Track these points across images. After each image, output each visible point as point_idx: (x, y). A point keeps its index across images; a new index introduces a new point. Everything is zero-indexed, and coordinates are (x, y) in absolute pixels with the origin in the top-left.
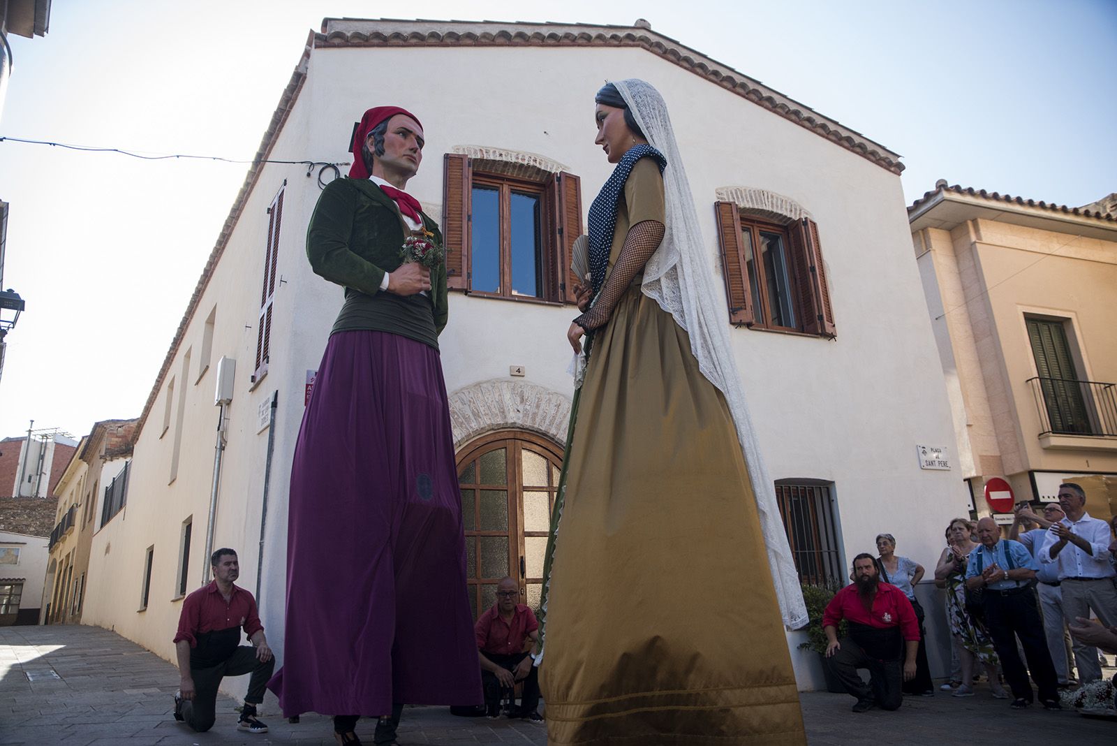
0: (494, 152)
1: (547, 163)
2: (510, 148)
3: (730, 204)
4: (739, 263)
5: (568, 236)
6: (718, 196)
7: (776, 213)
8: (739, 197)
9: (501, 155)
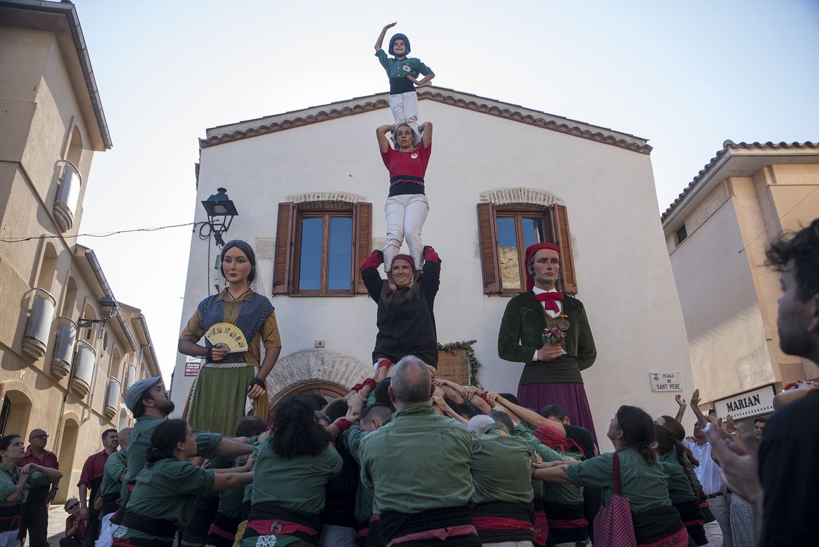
0: (314, 195)
1: (350, 197)
2: (325, 191)
3: (487, 204)
4: (492, 248)
5: (360, 247)
6: (482, 198)
7: (531, 204)
8: (500, 196)
9: (318, 197)
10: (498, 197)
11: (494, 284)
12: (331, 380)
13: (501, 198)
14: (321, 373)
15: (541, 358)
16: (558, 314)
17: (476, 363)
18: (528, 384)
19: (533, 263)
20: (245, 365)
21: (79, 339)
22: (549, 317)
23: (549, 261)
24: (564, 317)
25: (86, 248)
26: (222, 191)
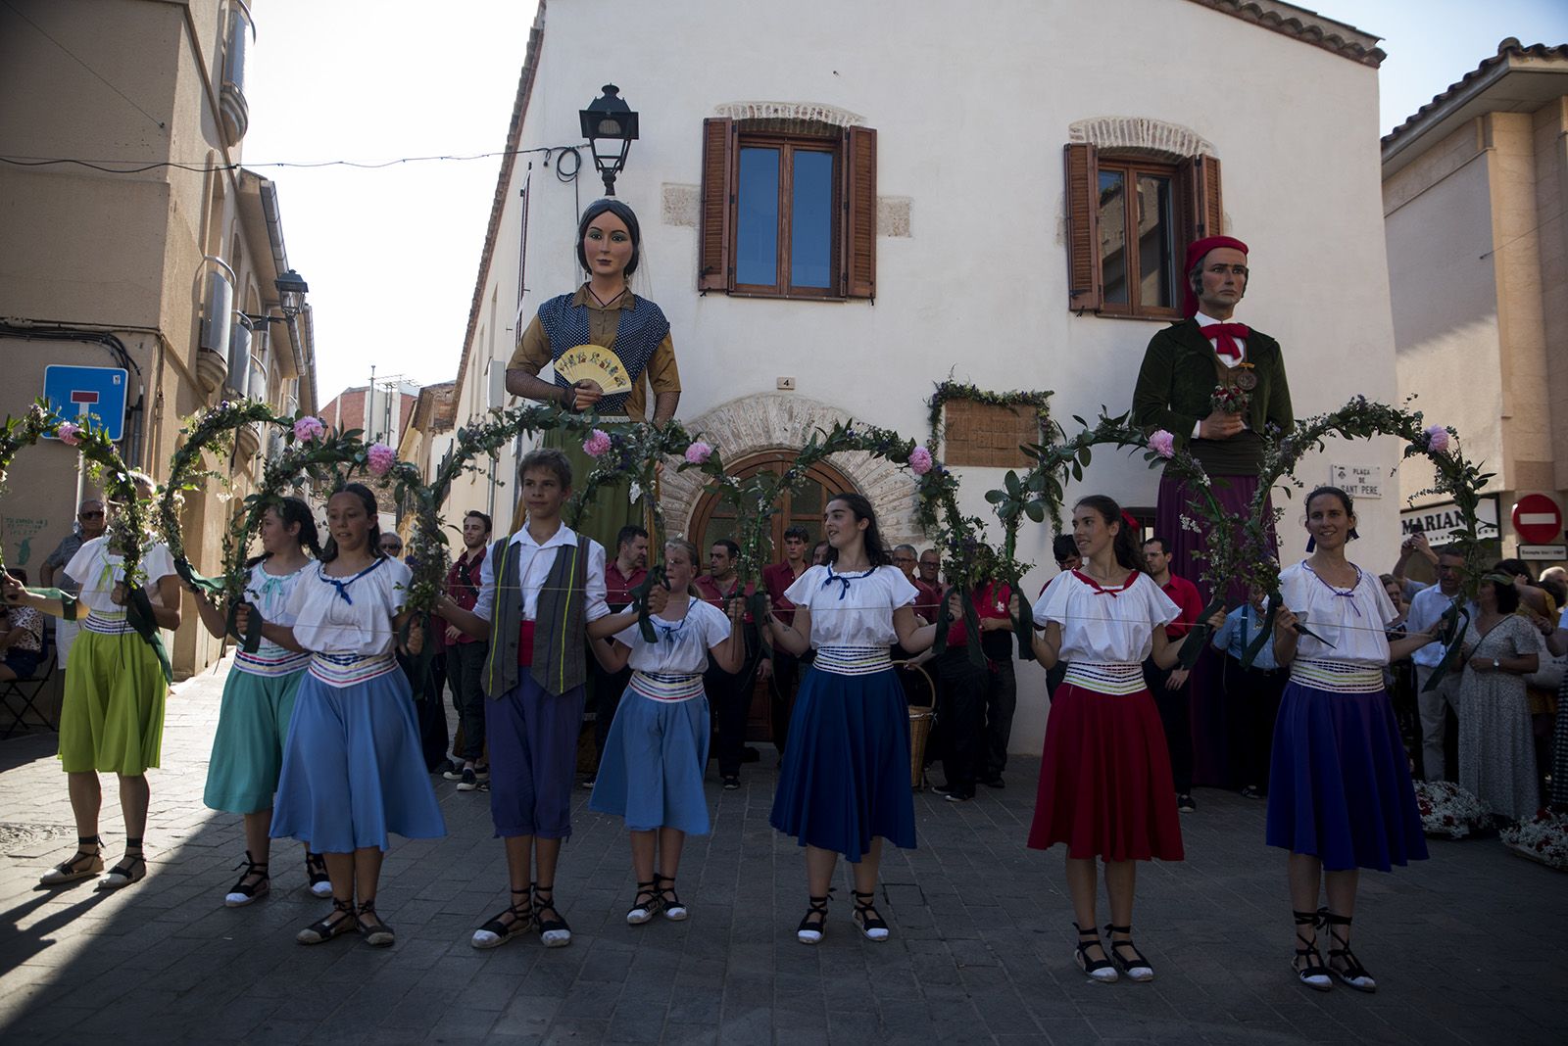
0: (768, 107)
1: (834, 114)
2: (789, 100)
3: (1084, 146)
4: (1088, 228)
5: (856, 212)
6: (1073, 133)
7: (1159, 151)
8: (1105, 132)
9: (776, 111)
10: (1102, 133)
11: (1088, 294)
13: (1106, 136)
14: (788, 435)
15: (1205, 435)
16: (1238, 362)
17: (1053, 431)
19: (1200, 272)
20: (626, 419)
22: (1222, 366)
23: (1230, 269)
24: (1248, 368)
26: (611, 90)
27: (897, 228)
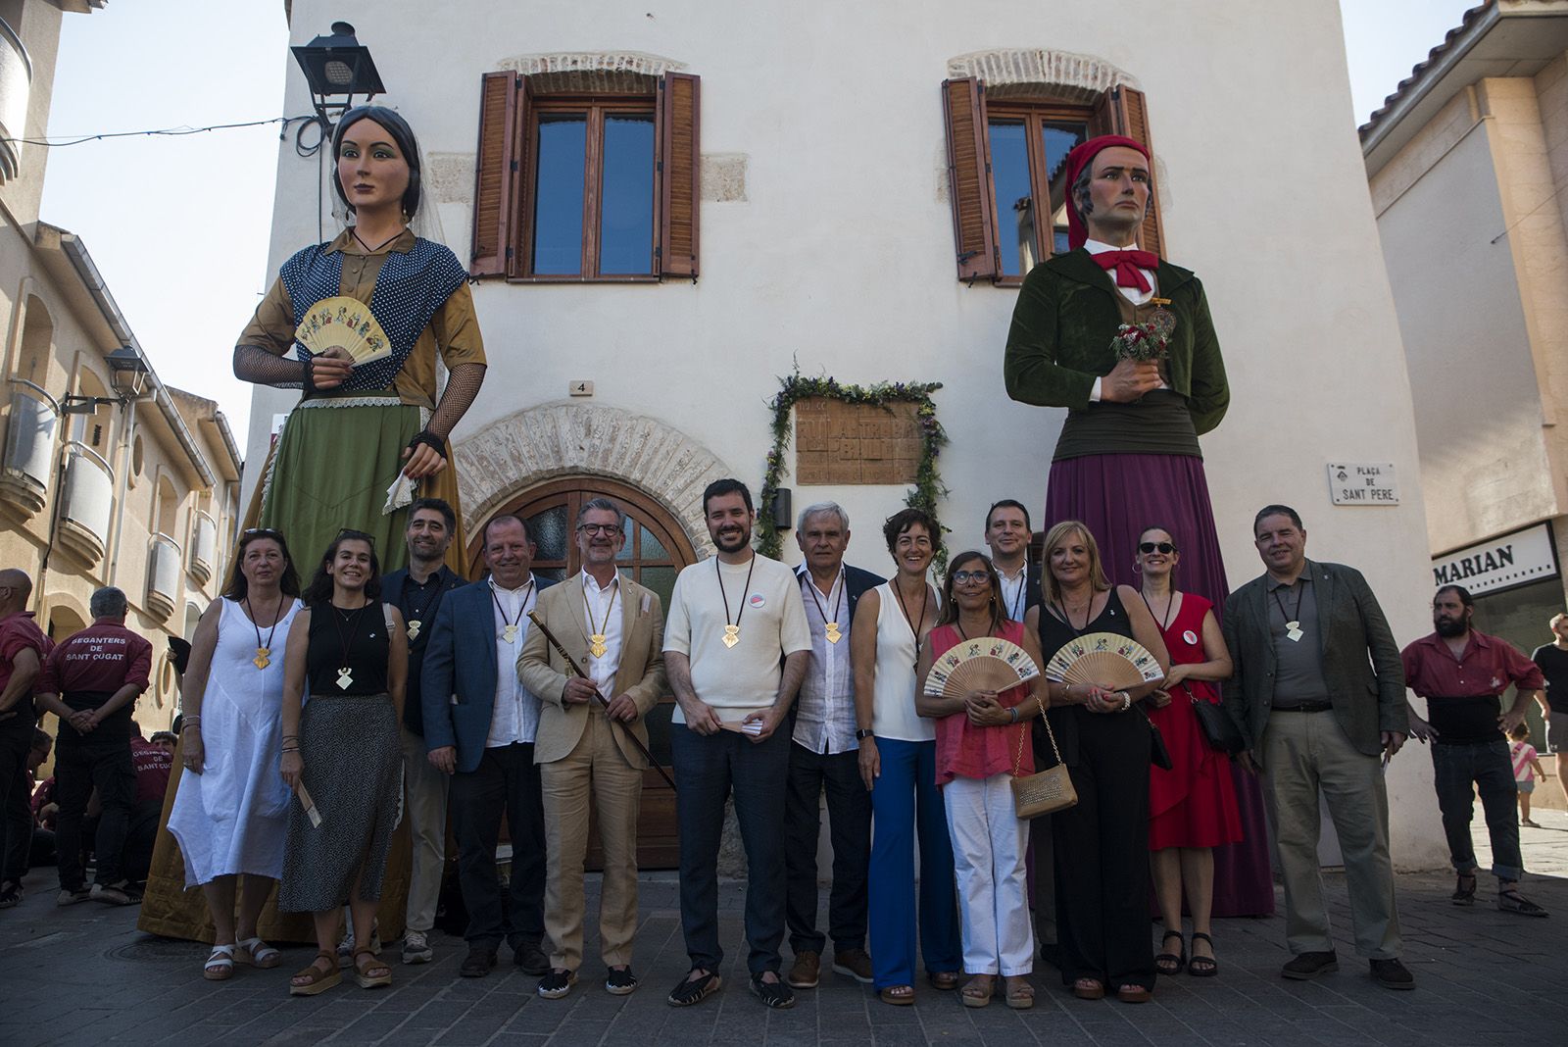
0: (565, 59)
1: (648, 62)
2: (590, 50)
3: (967, 81)
4: (977, 177)
5: (672, 172)
6: (954, 71)
7: (1066, 87)
8: (994, 67)
9: (575, 62)
10: (990, 69)
11: (981, 258)
12: (609, 469)
13: (995, 72)
14: (585, 454)
15: (1110, 395)
16: (1147, 298)
17: (937, 435)
18: (1077, 457)
19: (1086, 182)
20: (395, 401)
21: (70, 439)
22: (1127, 303)
23: (1127, 174)
24: (1162, 305)
25: (63, 232)
26: (343, 29)
27: (729, 191)
